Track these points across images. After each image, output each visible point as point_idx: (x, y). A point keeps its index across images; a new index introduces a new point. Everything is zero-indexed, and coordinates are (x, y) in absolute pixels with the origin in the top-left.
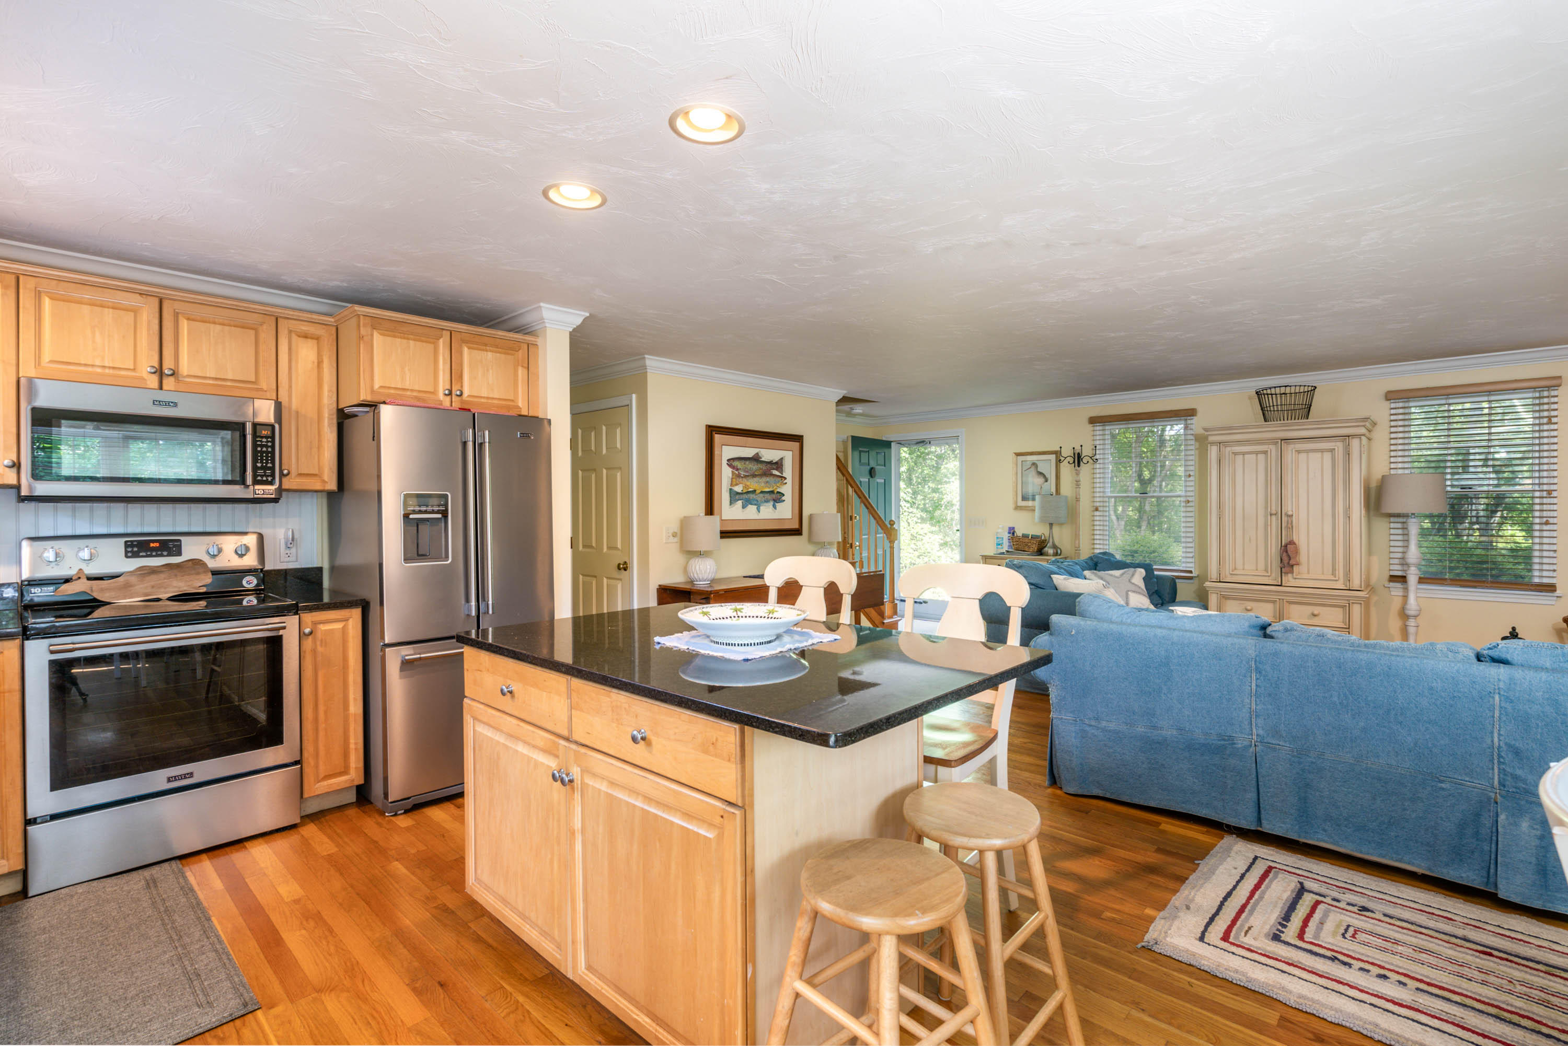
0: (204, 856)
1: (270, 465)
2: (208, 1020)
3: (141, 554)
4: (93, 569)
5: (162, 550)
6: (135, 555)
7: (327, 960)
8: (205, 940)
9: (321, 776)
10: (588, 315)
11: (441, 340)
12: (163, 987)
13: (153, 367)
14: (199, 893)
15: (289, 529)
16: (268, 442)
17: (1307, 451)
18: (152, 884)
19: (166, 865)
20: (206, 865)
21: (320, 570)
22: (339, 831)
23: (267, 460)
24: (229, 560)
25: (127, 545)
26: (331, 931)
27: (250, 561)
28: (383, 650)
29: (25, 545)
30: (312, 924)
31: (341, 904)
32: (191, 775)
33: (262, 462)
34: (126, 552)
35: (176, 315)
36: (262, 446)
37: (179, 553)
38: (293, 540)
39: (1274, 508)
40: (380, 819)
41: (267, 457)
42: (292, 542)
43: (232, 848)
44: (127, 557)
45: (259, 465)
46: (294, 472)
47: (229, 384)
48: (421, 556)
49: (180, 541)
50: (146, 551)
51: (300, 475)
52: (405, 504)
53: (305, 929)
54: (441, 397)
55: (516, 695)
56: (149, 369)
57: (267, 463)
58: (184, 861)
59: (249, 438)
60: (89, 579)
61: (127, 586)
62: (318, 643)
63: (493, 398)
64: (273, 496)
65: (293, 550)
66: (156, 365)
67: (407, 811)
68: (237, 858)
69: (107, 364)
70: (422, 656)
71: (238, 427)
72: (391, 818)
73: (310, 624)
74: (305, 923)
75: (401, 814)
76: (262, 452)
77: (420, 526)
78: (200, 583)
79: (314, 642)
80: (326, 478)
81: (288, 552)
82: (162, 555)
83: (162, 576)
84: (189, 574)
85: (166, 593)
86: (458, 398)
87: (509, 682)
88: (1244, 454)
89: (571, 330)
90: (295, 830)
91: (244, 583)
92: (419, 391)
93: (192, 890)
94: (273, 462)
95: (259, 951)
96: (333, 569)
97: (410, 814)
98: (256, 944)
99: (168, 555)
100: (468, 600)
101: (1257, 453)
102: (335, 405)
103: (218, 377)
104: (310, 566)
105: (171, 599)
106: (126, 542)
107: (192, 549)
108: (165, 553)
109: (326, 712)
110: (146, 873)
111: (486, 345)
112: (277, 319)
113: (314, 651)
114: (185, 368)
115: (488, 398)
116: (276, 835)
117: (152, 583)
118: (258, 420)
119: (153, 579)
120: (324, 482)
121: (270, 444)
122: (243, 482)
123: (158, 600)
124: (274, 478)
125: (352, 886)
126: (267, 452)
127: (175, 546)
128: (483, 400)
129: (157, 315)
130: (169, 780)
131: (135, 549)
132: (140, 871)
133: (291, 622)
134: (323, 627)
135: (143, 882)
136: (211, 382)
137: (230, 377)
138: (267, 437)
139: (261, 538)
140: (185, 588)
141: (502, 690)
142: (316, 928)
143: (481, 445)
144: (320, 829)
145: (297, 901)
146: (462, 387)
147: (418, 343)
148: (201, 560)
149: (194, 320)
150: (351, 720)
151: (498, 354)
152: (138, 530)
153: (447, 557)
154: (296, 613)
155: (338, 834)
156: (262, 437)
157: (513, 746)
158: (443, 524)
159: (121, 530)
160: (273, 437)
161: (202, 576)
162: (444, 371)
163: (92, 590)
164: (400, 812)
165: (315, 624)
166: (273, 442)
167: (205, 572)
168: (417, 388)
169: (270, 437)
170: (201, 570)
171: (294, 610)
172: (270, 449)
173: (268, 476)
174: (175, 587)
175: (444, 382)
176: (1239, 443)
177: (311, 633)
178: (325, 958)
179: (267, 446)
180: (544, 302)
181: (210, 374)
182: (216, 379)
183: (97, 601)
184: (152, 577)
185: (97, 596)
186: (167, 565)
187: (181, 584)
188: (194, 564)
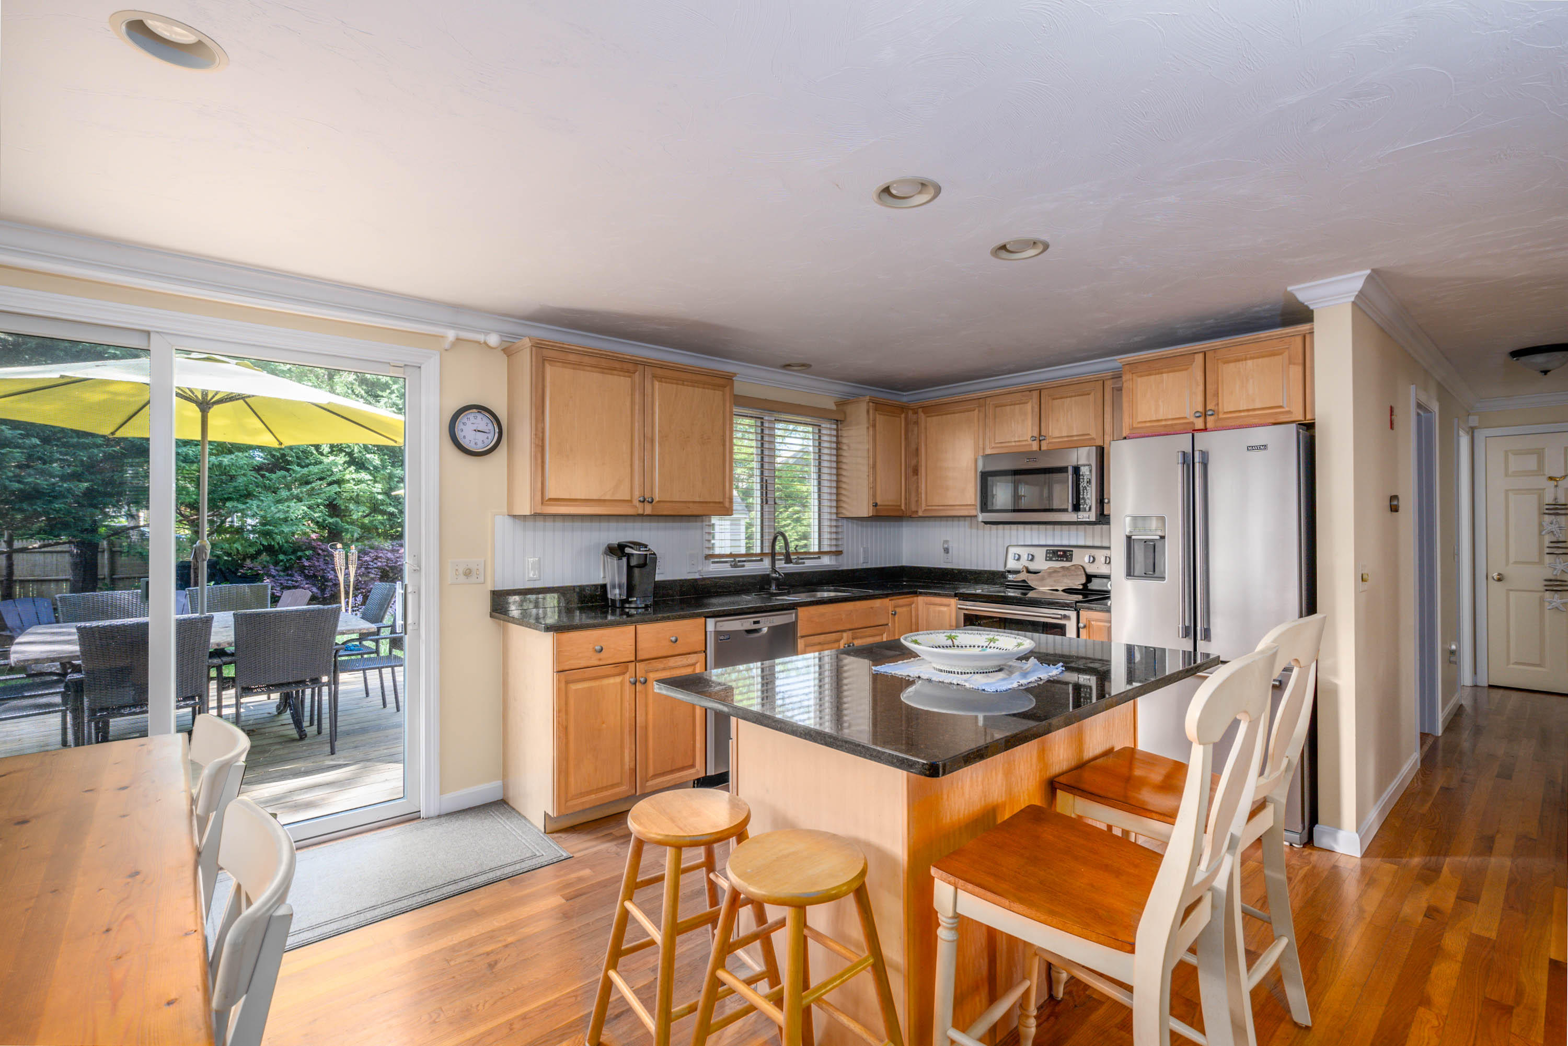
1: (1086, 496)
3: (1053, 559)
4: (1031, 566)
5: (1063, 557)
6: (1051, 560)
10: (1368, 272)
11: (1194, 365)
16: (1086, 478)
23: (1084, 493)
25: (1049, 552)
33: (1082, 495)
34: (1048, 557)
35: (1048, 398)
36: (1083, 482)
37: (1071, 560)
41: (1085, 490)
44: (1046, 560)
45: (1081, 497)
49: (1072, 551)
50: (1055, 557)
54: (1194, 420)
56: (1034, 438)
57: (1084, 495)
59: (1071, 477)
60: (1028, 572)
61: (1044, 579)
63: (1255, 410)
64: (1091, 520)
66: (1036, 435)
69: (1016, 440)
71: (1067, 470)
73: (1085, 620)
76: (1083, 487)
78: (1079, 581)
79: (1089, 633)
82: (1062, 561)
83: (1061, 574)
84: (1074, 575)
85: (1061, 587)
86: (1212, 418)
89: (1352, 299)
94: (1089, 494)
99: (1066, 561)
105: (1064, 591)
106: (1048, 550)
107: (1079, 558)
108: (1064, 559)
111: (1246, 353)
112: (1103, 382)
114: (1051, 433)
115: (1248, 411)
117: (1056, 579)
119: (1056, 577)
121: (1087, 480)
123: (1057, 590)
124: (1090, 507)
126: (1085, 487)
127: (1070, 555)
128: (1242, 414)
129: (1037, 402)
131: (1051, 555)
133: (1072, 615)
136: (1065, 439)
138: (1086, 475)
140: (1071, 585)
146: (1218, 405)
147: (1171, 374)
148: (1082, 566)
149: (1054, 399)
151: (1260, 360)
152: (1055, 543)
154: (1076, 609)
156: (1084, 476)
159: (1048, 543)
160: (1090, 474)
161: (1081, 577)
162: (1196, 394)
163: (1028, 580)
166: (1090, 478)
167: (1083, 574)
169: (1088, 475)
170: (1081, 573)
171: (1074, 607)
172: (1087, 484)
173: (1085, 505)
174: (1065, 583)
175: (1197, 404)
177: (1084, 627)
179: (1085, 482)
180: (1291, 284)
181: (1065, 434)
182: (1068, 436)
183: (1030, 586)
184: (1055, 575)
185: (1031, 583)
186: (1062, 567)
187: (1069, 581)
188: (1076, 568)
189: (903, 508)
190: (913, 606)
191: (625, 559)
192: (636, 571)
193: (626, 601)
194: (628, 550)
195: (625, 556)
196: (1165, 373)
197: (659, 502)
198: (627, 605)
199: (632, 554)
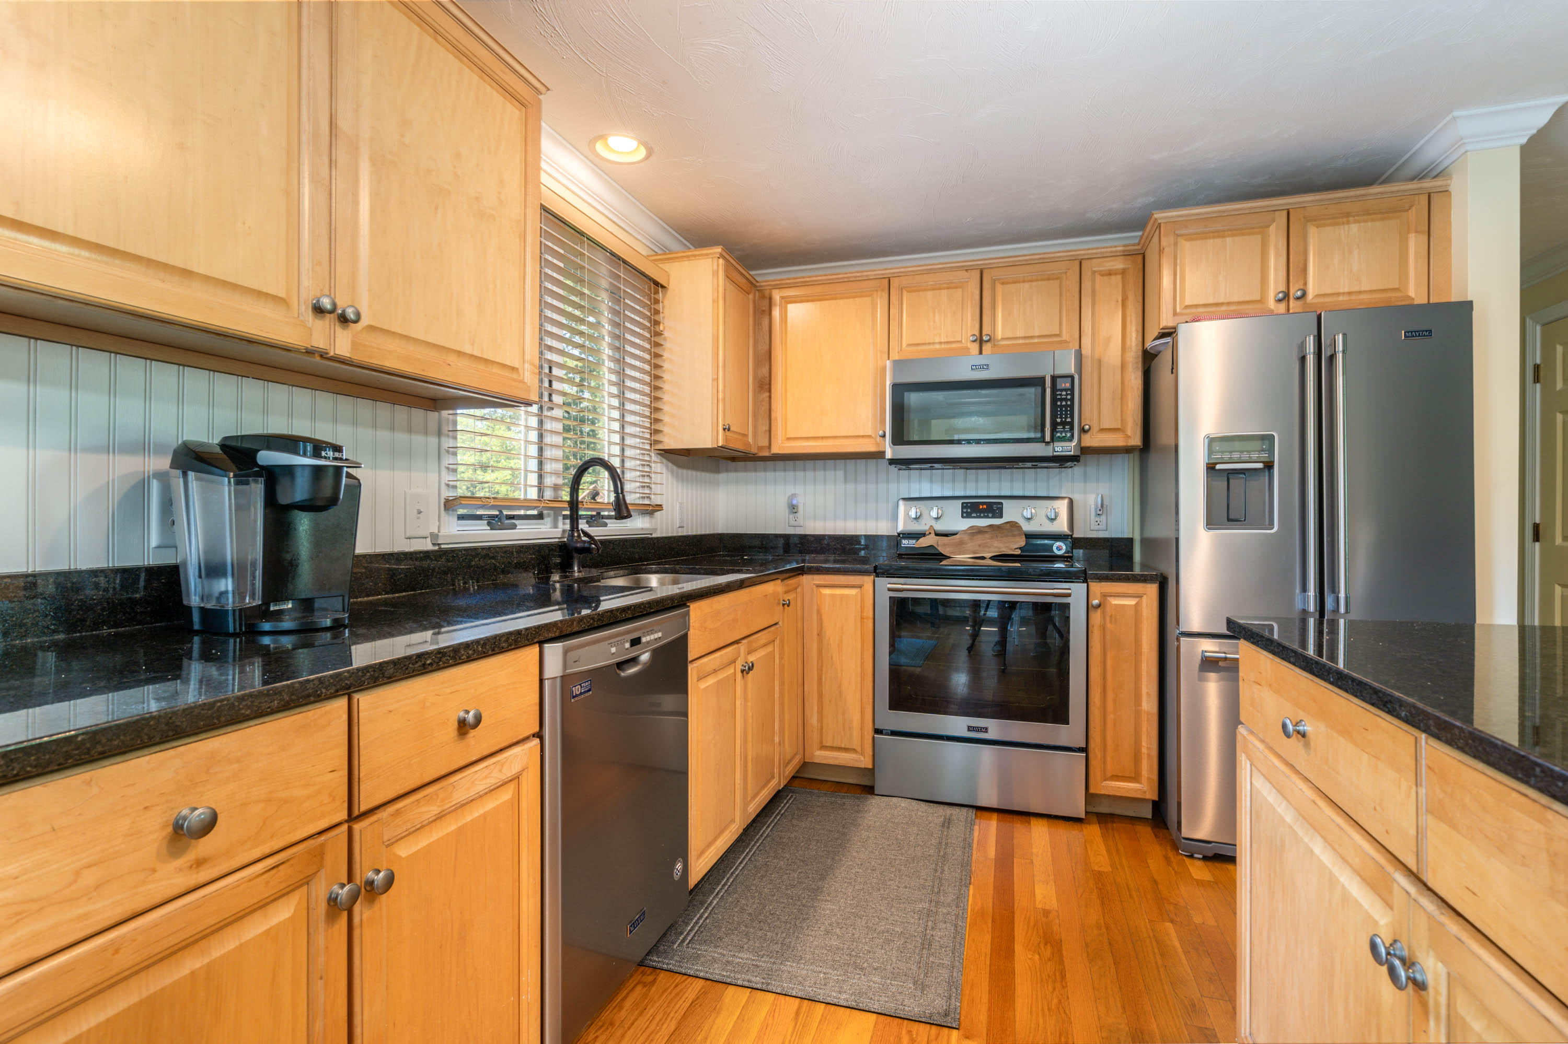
0: (995, 816)
1: (1069, 420)
2: (912, 1007)
3: (973, 515)
4: (940, 527)
5: (988, 513)
6: (969, 516)
7: (1044, 1016)
8: (954, 907)
9: (1109, 774)
10: (1563, 99)
11: (1272, 228)
12: (902, 938)
13: (973, 335)
14: (974, 852)
15: (1098, 495)
16: (1067, 395)
18: (947, 823)
19: (965, 810)
20: (992, 824)
21: (1130, 541)
22: (1121, 847)
23: (1066, 415)
24: (1040, 525)
25: (964, 506)
26: (1063, 977)
27: (1062, 526)
28: (1178, 640)
29: (901, 503)
30: (1048, 952)
31: (1087, 945)
32: (986, 730)
33: (1061, 418)
34: (963, 513)
35: (994, 282)
36: (1061, 400)
37: (1001, 516)
38: (1102, 506)
40: (1171, 854)
41: (1066, 411)
42: (1102, 509)
43: (1020, 817)
44: (963, 517)
45: (1059, 420)
46: (1095, 429)
47: (1036, 340)
48: (1232, 520)
49: (1001, 504)
50: (976, 513)
51: (1102, 430)
52: (1210, 452)
53: (1039, 954)
54: (1272, 304)
55: (1312, 744)
56: (971, 338)
57: (1066, 417)
58: (979, 813)
59: (1048, 391)
60: (937, 534)
61: (961, 543)
62: (1108, 619)
63: (1360, 292)
64: (1072, 453)
65: (1103, 518)
66: (977, 333)
67: (1205, 858)
68: (1019, 829)
69: (943, 340)
70: (1228, 656)
71: (1038, 382)
72: (1185, 858)
73: (1099, 595)
74: (1042, 946)
75: (1199, 859)
76: (1061, 406)
77: (1231, 481)
78: (1014, 545)
79: (1104, 614)
80: (1129, 433)
81: (1097, 519)
82: (987, 517)
83: (987, 536)
84: (1007, 536)
85: (989, 552)
86: (1299, 303)
87: (1301, 715)
89: (1524, 140)
90: (1079, 825)
91: (1054, 548)
92: (1239, 303)
93: (970, 846)
94: (1072, 417)
95: (989, 952)
96: (1145, 542)
97: (1209, 864)
98: (990, 942)
99: (992, 517)
100: (1304, 589)
102: (1140, 347)
103: (1027, 335)
104: (1120, 536)
105: (993, 558)
106: (963, 503)
107: (1012, 512)
108: (990, 515)
109: (1115, 701)
110: (949, 811)
111: (1347, 215)
112: (1081, 263)
113: (1103, 628)
114: (999, 334)
115: (1350, 293)
116: (1061, 822)
117: (979, 542)
118: (1058, 372)
119: (980, 539)
120: (1128, 437)
121: (1069, 397)
122: (1042, 440)
123: (983, 558)
124: (1072, 436)
125: (1107, 928)
126: (1066, 406)
127: (998, 508)
128: (1341, 298)
129: (978, 286)
130: (970, 729)
131: (969, 510)
132: (946, 807)
133: (1077, 590)
134: (1116, 601)
135: (942, 819)
136: (1021, 341)
137: (1037, 334)
138: (1066, 390)
139: (1071, 503)
140: (1004, 549)
141: (1284, 726)
142: (1049, 960)
143: (1332, 358)
144: (1103, 836)
145: (1046, 913)
146: (1305, 284)
147: (1238, 239)
148: (1017, 523)
149: (1008, 283)
150: (1144, 717)
151: (1370, 224)
152: (974, 494)
153: (1271, 525)
154: (1085, 581)
155: (1118, 851)
156: (1062, 390)
157: (1306, 840)
158: (1267, 478)
159: (961, 494)
160: (1072, 389)
161: (1018, 539)
162: (1276, 269)
163: (938, 545)
164: (1196, 856)
165: (1105, 596)
166: (1072, 395)
167: (1020, 535)
168: (1235, 299)
169: (1069, 389)
170: (1017, 533)
171: (1083, 577)
172: (1069, 403)
173: (1067, 431)
174: (996, 547)
175: (1276, 283)
177: (1099, 606)
178: (1043, 1010)
179: (1066, 400)
181: (1020, 333)
182: (1025, 338)
183: (941, 554)
184: (980, 536)
185: (941, 550)
186: (991, 526)
187: (1001, 545)
188: (1011, 526)
189: (750, 440)
190: (799, 590)
191: (257, 489)
192: (304, 523)
193: (263, 613)
194: (267, 457)
195: (257, 475)
196: (1229, 236)
197: (371, 328)
198: (267, 626)
199: (289, 470)
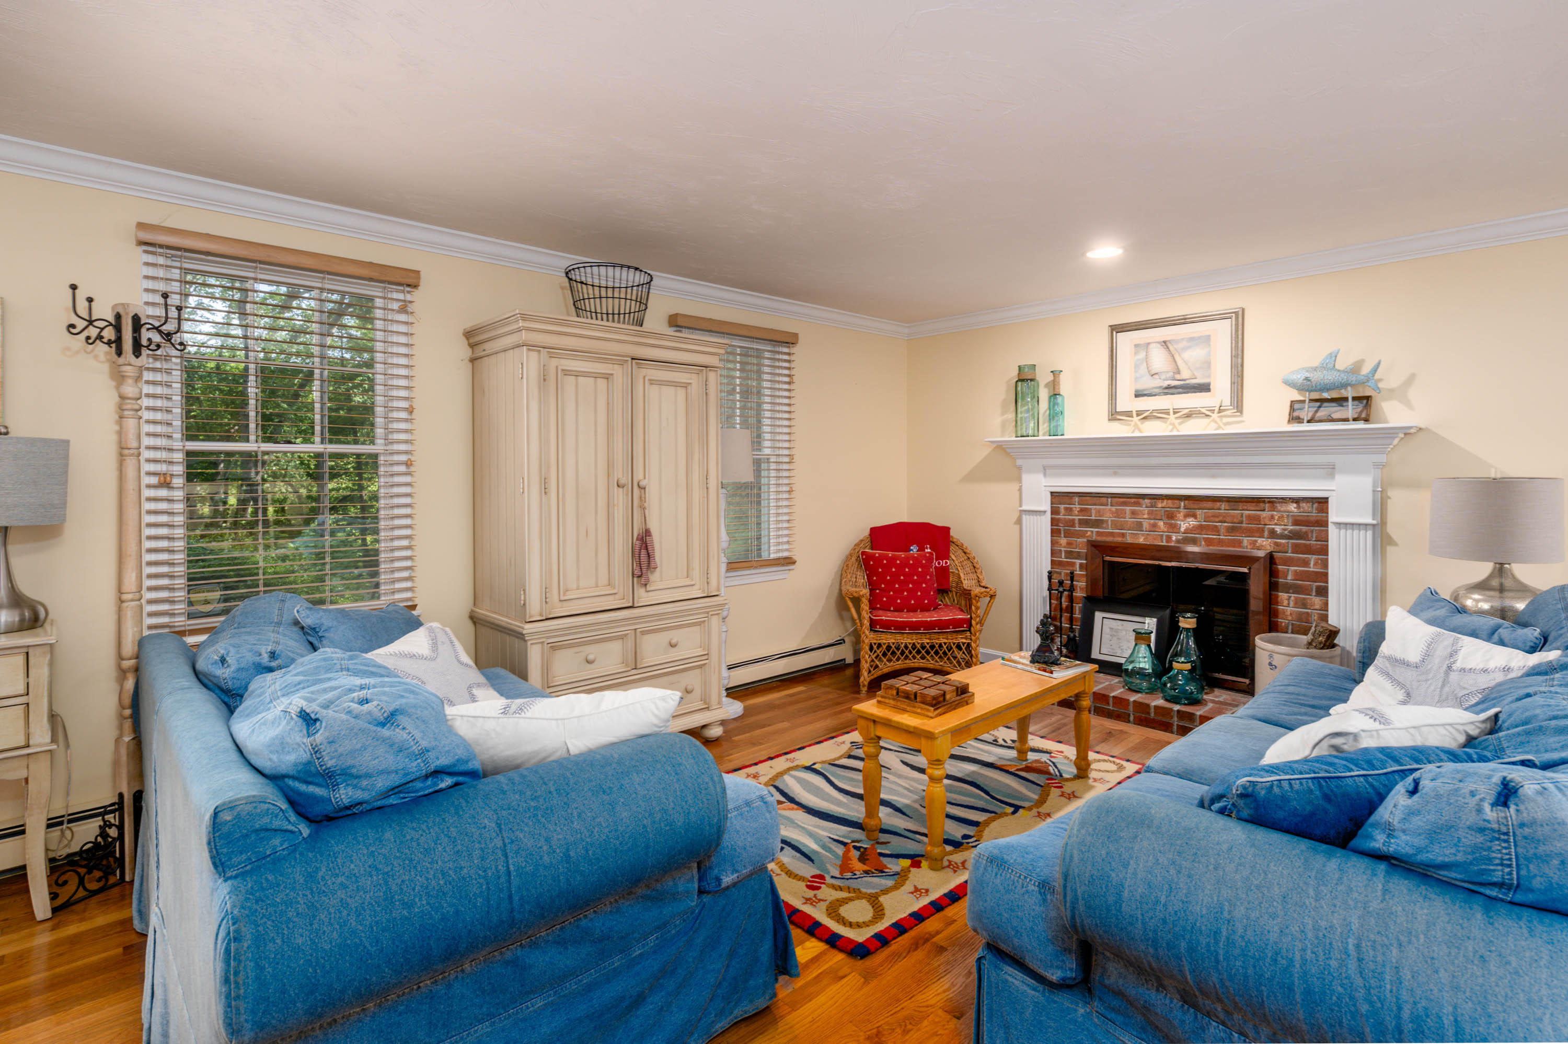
17: (661, 383)
39: (620, 473)
88: (577, 374)
101: (596, 376)
176: (574, 353)
